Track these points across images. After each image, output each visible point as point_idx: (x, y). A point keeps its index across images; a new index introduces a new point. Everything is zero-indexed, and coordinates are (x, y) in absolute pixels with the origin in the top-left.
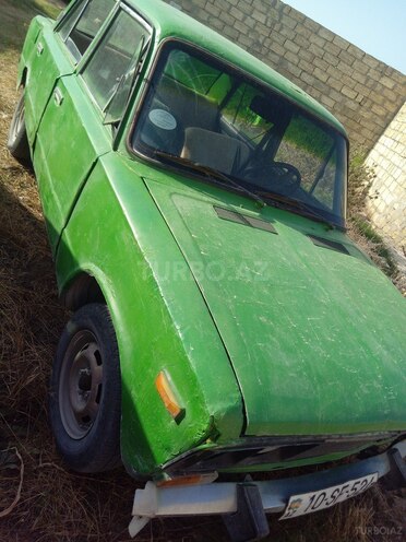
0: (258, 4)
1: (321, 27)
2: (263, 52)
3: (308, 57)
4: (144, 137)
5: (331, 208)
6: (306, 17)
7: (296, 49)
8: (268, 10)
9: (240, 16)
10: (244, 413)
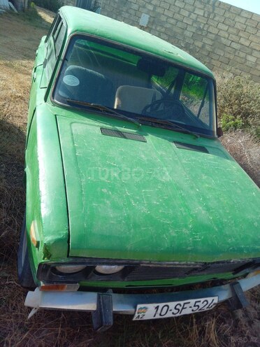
0: (197, 4)
1: (242, 10)
2: (204, 34)
3: (235, 31)
4: (61, 93)
5: (208, 124)
6: (231, 6)
7: (226, 28)
8: (205, 7)
9: (186, 14)
10: (69, 242)
